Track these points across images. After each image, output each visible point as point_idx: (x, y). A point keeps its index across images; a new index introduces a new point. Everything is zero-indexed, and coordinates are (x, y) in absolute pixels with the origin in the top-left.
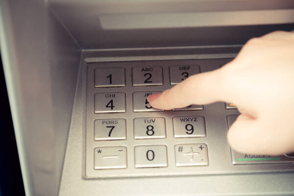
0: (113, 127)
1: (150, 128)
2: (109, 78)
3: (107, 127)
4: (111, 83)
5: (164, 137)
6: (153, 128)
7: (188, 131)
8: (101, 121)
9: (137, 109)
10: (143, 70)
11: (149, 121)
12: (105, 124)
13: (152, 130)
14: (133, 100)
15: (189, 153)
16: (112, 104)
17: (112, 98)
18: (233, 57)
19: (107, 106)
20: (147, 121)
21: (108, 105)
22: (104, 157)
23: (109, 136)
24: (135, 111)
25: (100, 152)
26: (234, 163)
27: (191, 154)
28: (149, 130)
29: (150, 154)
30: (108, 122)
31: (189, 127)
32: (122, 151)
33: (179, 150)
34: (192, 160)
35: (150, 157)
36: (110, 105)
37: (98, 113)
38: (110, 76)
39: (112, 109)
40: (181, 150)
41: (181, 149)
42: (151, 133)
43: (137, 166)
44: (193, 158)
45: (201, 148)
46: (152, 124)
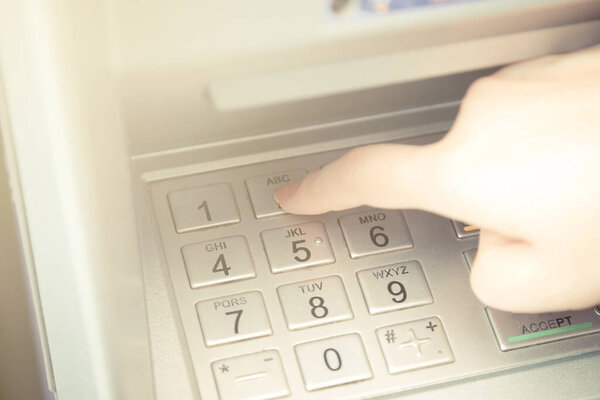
0: (240, 312)
1: (317, 302)
2: (203, 209)
3: (227, 314)
4: (209, 219)
5: (349, 316)
6: (322, 301)
7: (395, 297)
8: (211, 304)
9: (279, 266)
10: (269, 181)
11: (311, 289)
12: (220, 308)
13: (321, 306)
14: (265, 249)
15: (410, 341)
16: (224, 264)
17: (220, 251)
18: (444, 129)
19: (215, 270)
20: (306, 289)
21: (216, 266)
22: (238, 380)
23: (236, 331)
24: (275, 270)
25: (225, 369)
26: (503, 348)
27: (414, 344)
28: (315, 307)
29: (331, 356)
30: (226, 304)
31: (396, 288)
32: (271, 359)
33: (388, 340)
34: (419, 355)
35: (334, 363)
36: (220, 266)
37: (198, 288)
38: (204, 205)
39: (227, 274)
40: (393, 339)
41: (390, 337)
42: (320, 312)
43: (310, 387)
44: (420, 351)
45: (431, 327)
46: (317, 293)
